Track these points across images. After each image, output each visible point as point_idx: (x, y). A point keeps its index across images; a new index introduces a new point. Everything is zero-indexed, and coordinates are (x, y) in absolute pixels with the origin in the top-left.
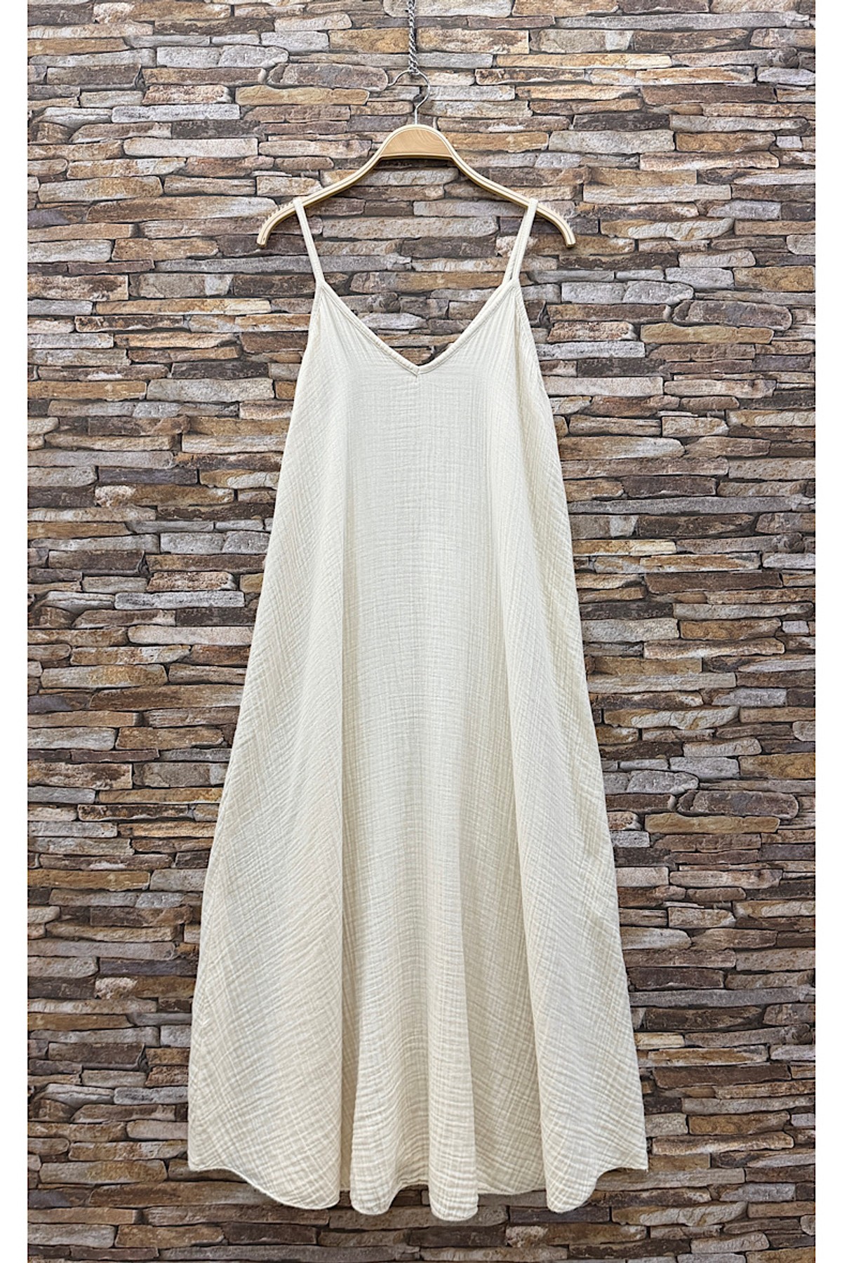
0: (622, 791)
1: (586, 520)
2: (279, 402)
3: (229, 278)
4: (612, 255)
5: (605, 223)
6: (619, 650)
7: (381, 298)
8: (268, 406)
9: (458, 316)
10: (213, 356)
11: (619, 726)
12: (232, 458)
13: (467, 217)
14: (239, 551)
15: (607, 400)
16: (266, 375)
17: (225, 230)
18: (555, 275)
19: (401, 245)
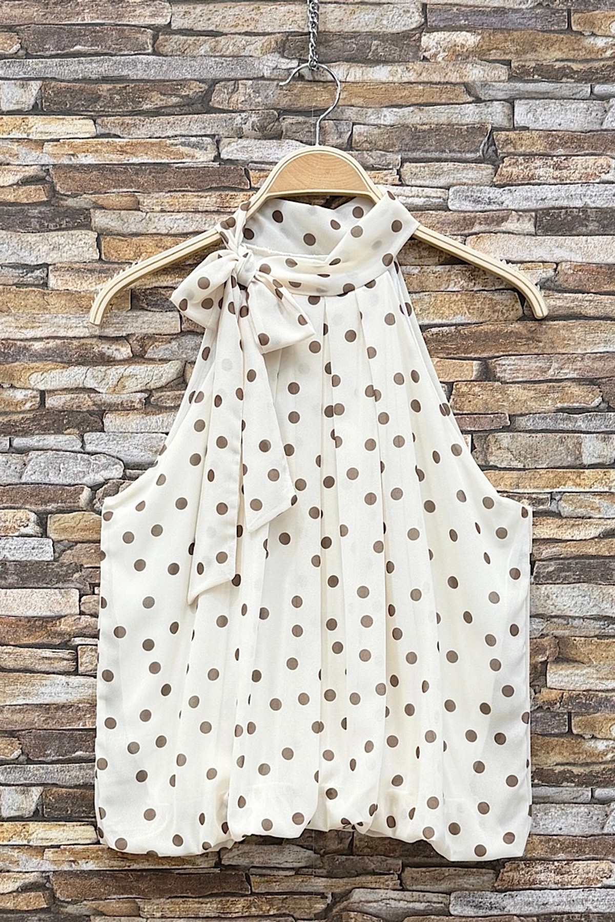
0: (597, 831)
1: (547, 440)
2: (106, 266)
3: (35, 86)
4: (587, 61)
5: (577, 16)
6: (594, 627)
7: (254, 118)
8: (91, 271)
9: (366, 145)
10: (11, 198)
11: (593, 737)
12: (38, 346)
13: (379, 4)
14: (47, 481)
15: (580, 268)
16: (87, 225)
17: (30, 18)
18: (503, 88)
19: (284, 43)
